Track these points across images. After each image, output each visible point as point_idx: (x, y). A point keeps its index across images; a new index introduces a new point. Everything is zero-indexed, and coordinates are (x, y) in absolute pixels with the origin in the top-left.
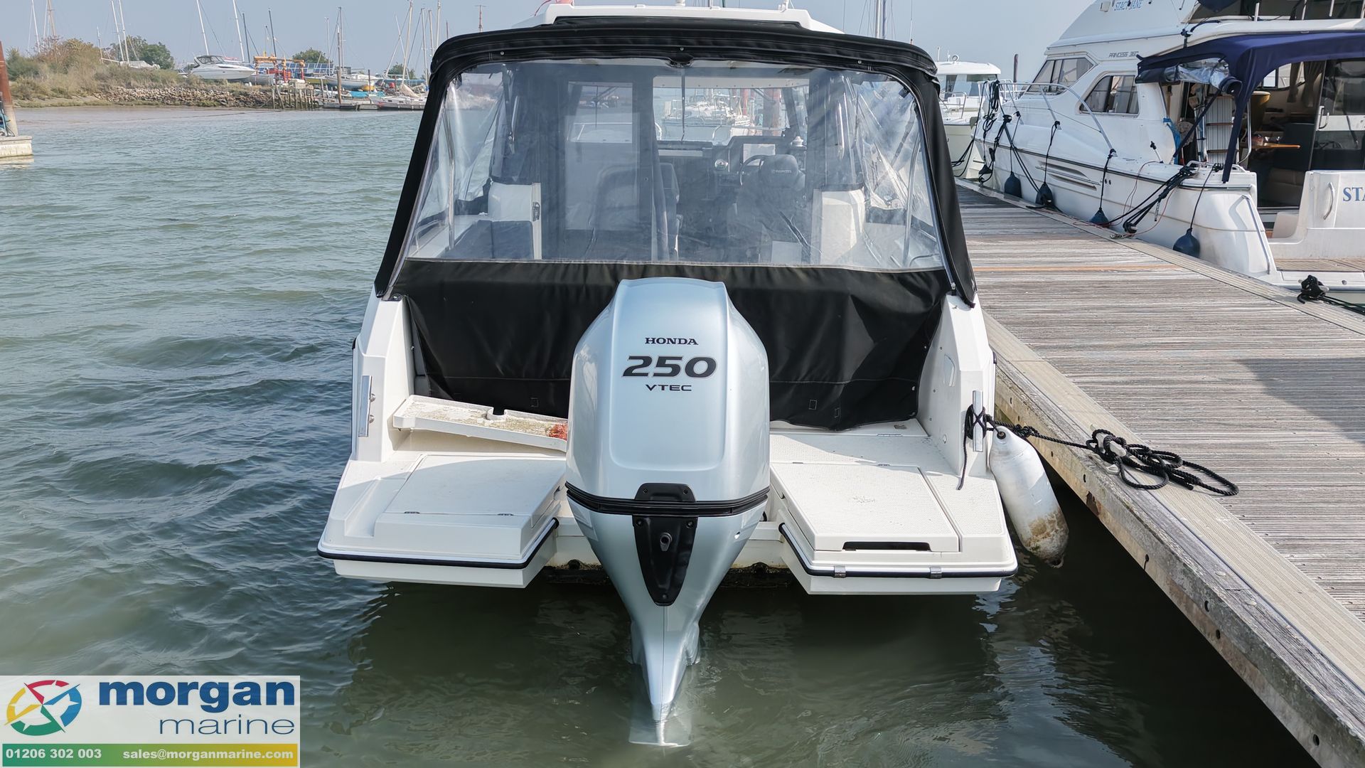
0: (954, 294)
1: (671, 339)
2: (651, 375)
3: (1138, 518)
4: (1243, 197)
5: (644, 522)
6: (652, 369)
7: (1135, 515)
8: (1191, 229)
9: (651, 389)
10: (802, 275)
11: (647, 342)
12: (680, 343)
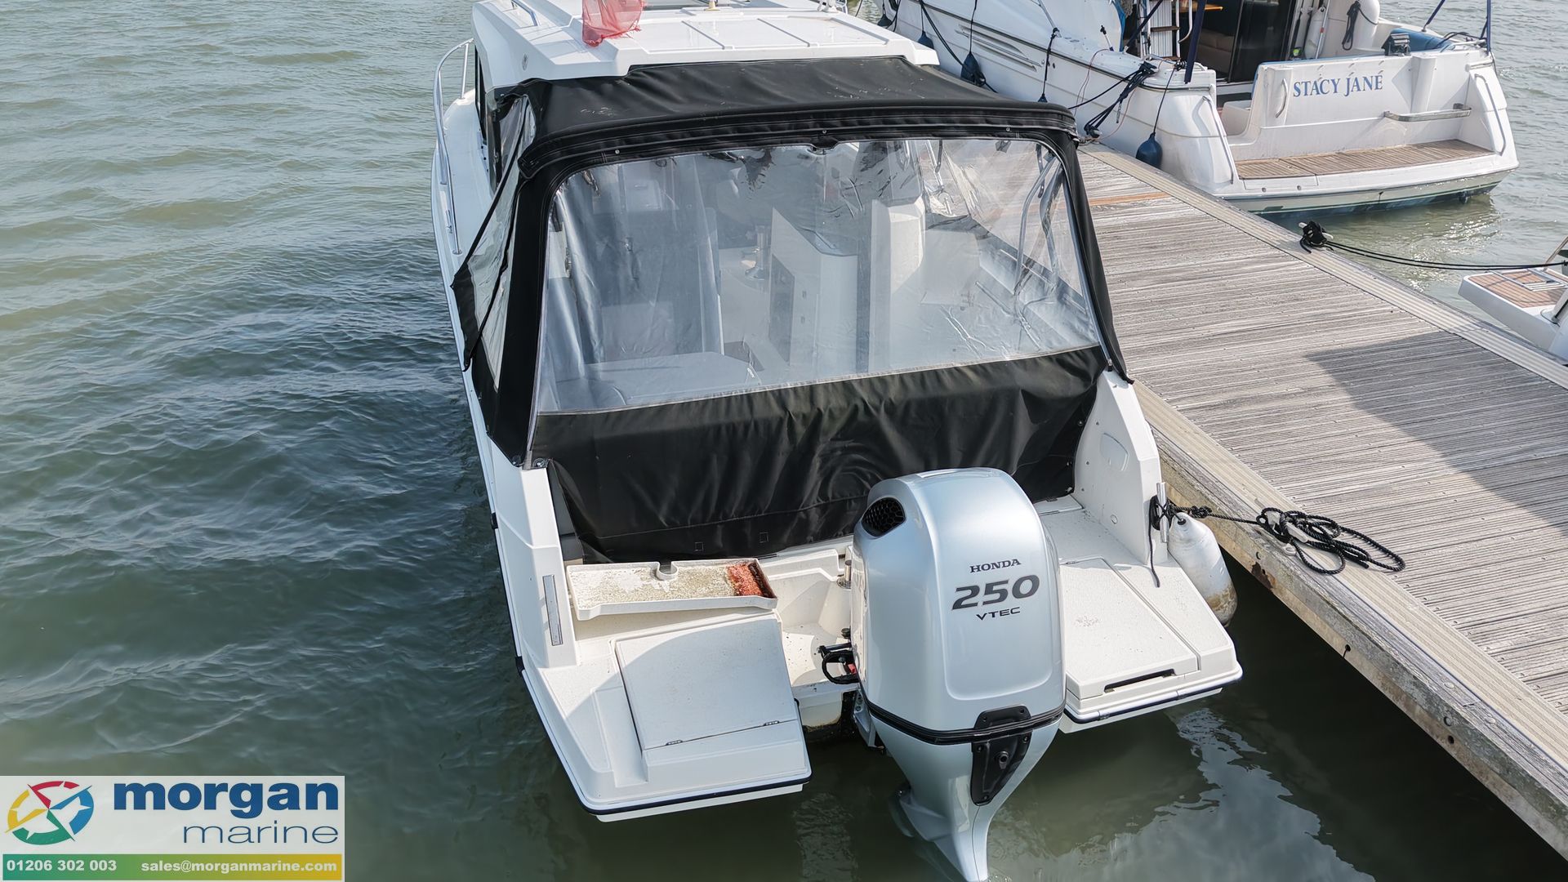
0: (1110, 369)
1: (995, 564)
2: (980, 604)
3: (1344, 617)
4: (1204, 98)
5: (983, 747)
6: (981, 597)
7: (1339, 613)
8: (1154, 134)
9: (982, 619)
10: (970, 374)
11: (973, 571)
12: (1004, 566)
